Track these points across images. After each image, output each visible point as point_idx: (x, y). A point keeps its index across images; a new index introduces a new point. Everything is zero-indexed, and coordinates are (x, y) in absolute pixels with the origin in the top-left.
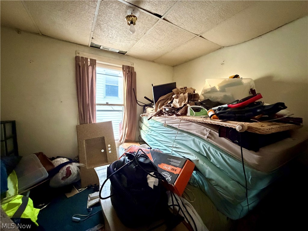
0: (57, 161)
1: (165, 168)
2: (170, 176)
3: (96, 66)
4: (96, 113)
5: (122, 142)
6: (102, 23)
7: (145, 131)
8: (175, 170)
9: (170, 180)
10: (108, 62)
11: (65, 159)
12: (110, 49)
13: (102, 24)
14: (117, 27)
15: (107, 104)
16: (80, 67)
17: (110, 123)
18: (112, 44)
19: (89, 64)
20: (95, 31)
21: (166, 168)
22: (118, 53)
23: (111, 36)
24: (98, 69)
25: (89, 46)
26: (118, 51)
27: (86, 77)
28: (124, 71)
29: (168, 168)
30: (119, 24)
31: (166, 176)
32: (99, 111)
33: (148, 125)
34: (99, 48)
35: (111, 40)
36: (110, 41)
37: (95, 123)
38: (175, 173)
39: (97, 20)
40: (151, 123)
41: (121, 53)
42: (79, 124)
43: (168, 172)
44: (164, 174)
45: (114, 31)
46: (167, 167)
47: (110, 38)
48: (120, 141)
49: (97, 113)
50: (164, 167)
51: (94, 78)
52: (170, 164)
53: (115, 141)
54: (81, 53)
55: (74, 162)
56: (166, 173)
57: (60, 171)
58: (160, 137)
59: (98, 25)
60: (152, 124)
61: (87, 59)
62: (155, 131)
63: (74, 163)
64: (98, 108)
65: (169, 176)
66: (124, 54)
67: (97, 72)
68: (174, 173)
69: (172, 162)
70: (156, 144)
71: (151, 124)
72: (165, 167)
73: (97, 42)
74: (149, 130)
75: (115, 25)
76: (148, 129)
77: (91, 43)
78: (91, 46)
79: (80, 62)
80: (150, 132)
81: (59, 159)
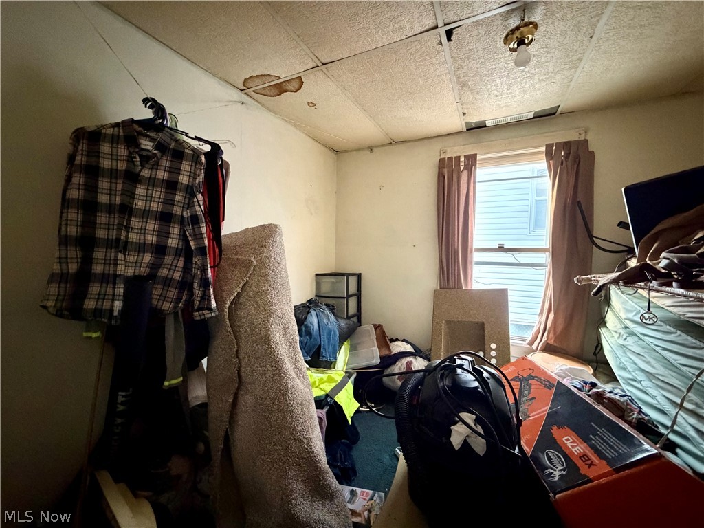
0: (397, 345)
1: (566, 445)
2: (564, 470)
3: (475, 168)
4: (472, 268)
5: (534, 347)
6: (467, 79)
7: (614, 333)
8: (589, 462)
9: (556, 479)
10: (506, 151)
11: (409, 346)
12: (509, 118)
13: (469, 80)
14: (501, 69)
15: (501, 248)
16: (444, 177)
17: (503, 293)
18: (507, 106)
19: (462, 168)
20: (462, 99)
21: (569, 445)
22: (534, 118)
23: (495, 93)
24: (481, 172)
25: (465, 130)
26: (531, 115)
27: (455, 196)
28: (552, 158)
29: (573, 447)
30: (502, 60)
31: (553, 464)
32: (478, 263)
33: (623, 315)
34: (485, 126)
35: (500, 101)
36: (500, 103)
37: (469, 288)
38: (584, 470)
39: (458, 78)
40: (630, 308)
41: (541, 114)
42: (439, 288)
43: (566, 456)
44: (550, 454)
45: (498, 81)
46: (574, 442)
47: (497, 96)
48: (531, 343)
49: (476, 268)
50: (564, 439)
51: (471, 194)
52: (586, 440)
53: (511, 341)
54: (448, 150)
55: (421, 357)
56: (559, 457)
57: (397, 363)
58: (649, 359)
59: (463, 86)
60: (632, 311)
61: (458, 158)
62: (642, 337)
63: (420, 359)
64: (477, 257)
65: (562, 468)
66: (554, 114)
67: (478, 180)
68: (578, 469)
69: (600, 437)
70: (635, 380)
71: (628, 311)
72: (567, 440)
73: (474, 119)
74: (622, 331)
75: (493, 67)
76: (620, 326)
77: (466, 123)
78: (467, 130)
79: (444, 168)
80: (624, 337)
81: (399, 343)
